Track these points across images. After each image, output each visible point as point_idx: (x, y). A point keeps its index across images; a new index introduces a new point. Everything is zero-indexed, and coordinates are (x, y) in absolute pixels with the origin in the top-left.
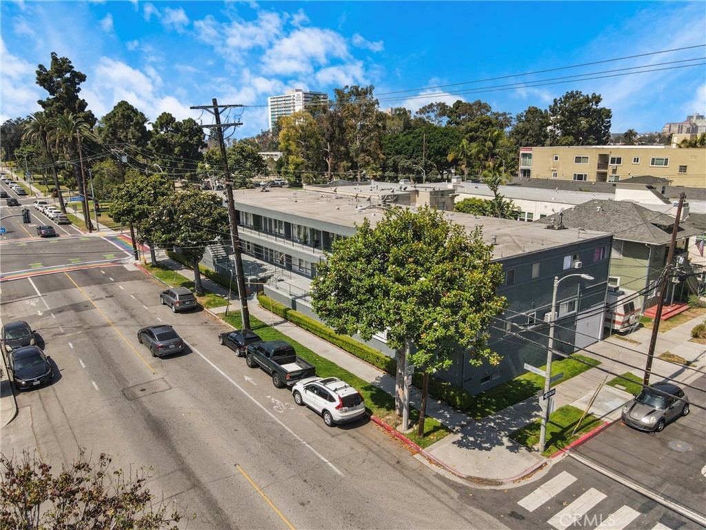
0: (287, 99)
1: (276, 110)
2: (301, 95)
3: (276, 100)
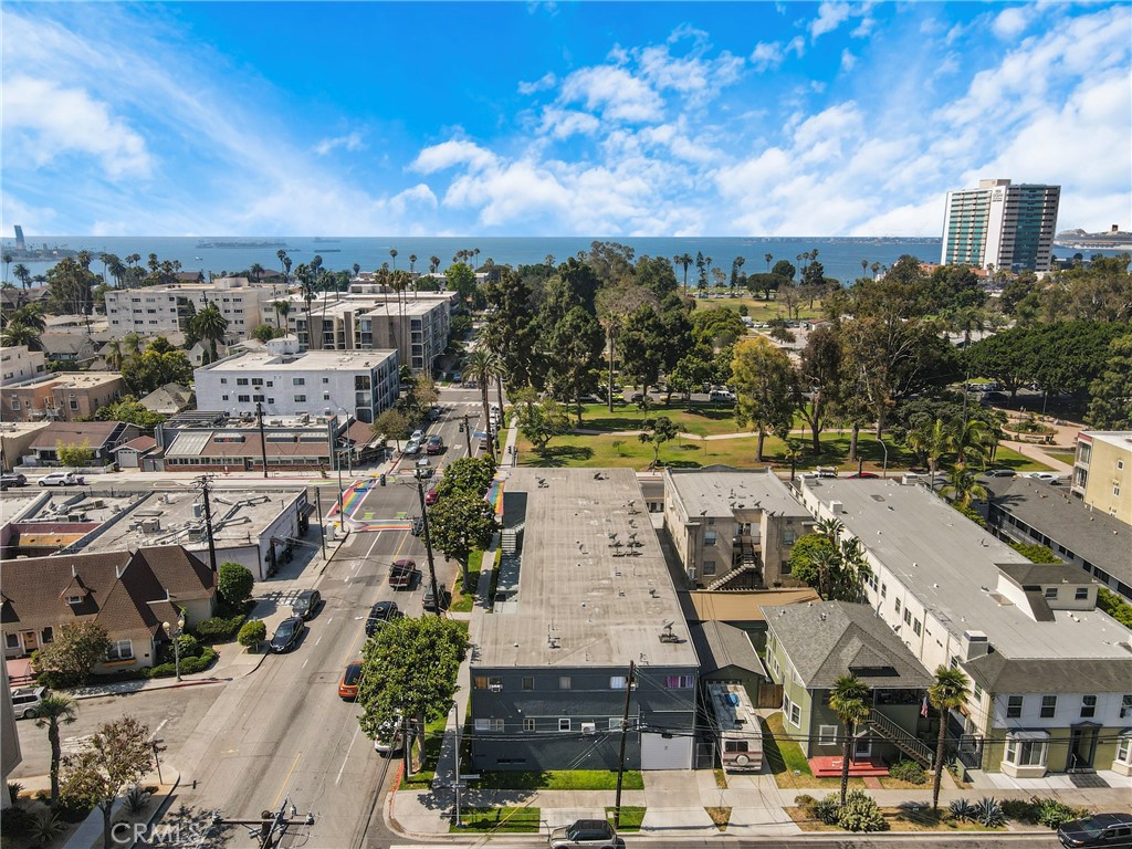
0: (980, 196)
1: (960, 214)
2: (1003, 192)
3: (962, 197)
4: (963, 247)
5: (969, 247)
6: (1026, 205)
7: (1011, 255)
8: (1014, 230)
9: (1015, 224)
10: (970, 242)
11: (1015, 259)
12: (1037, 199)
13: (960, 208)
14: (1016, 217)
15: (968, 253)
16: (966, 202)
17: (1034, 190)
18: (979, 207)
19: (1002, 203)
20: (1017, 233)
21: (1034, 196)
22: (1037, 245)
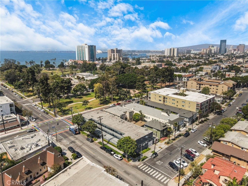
0: (82, 47)
2: (87, 46)
3: (79, 47)
4: (80, 56)
5: (82, 56)
6: (91, 49)
7: (90, 58)
8: (90, 53)
9: (90, 52)
10: (82, 55)
11: (91, 59)
12: (93, 48)
13: (79, 49)
14: (90, 51)
15: (82, 58)
16: (80, 48)
17: (92, 46)
18: (82, 49)
19: (87, 48)
20: (91, 54)
21: (92, 47)
22: (94, 56)
